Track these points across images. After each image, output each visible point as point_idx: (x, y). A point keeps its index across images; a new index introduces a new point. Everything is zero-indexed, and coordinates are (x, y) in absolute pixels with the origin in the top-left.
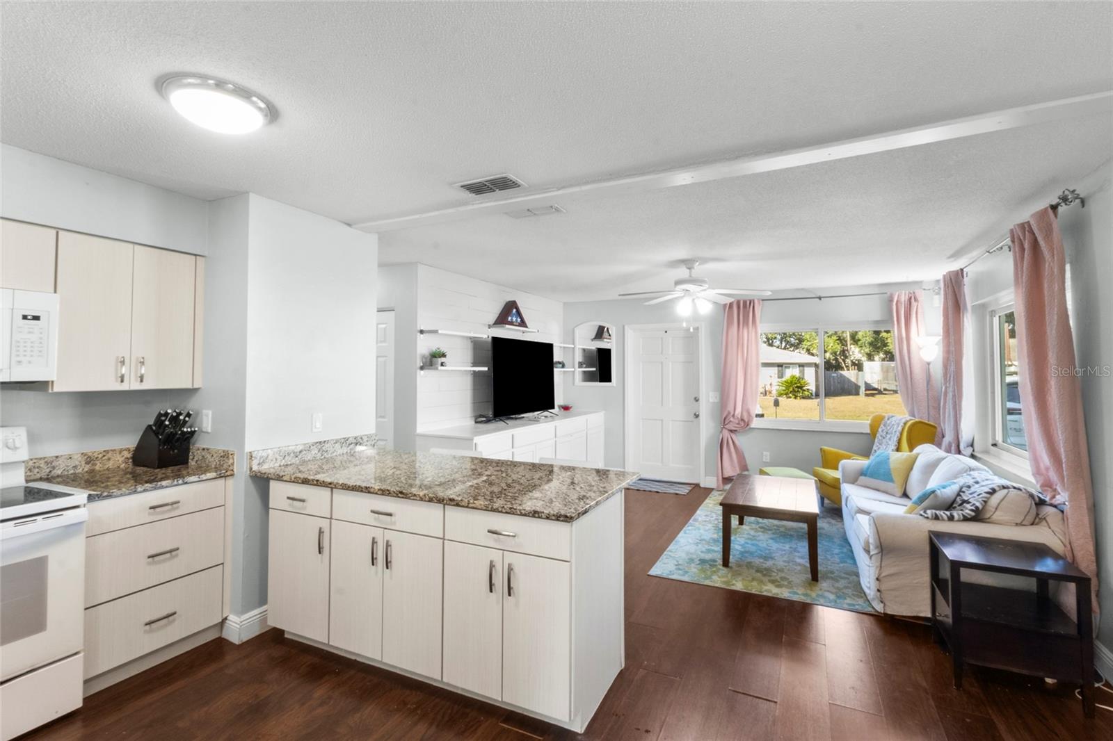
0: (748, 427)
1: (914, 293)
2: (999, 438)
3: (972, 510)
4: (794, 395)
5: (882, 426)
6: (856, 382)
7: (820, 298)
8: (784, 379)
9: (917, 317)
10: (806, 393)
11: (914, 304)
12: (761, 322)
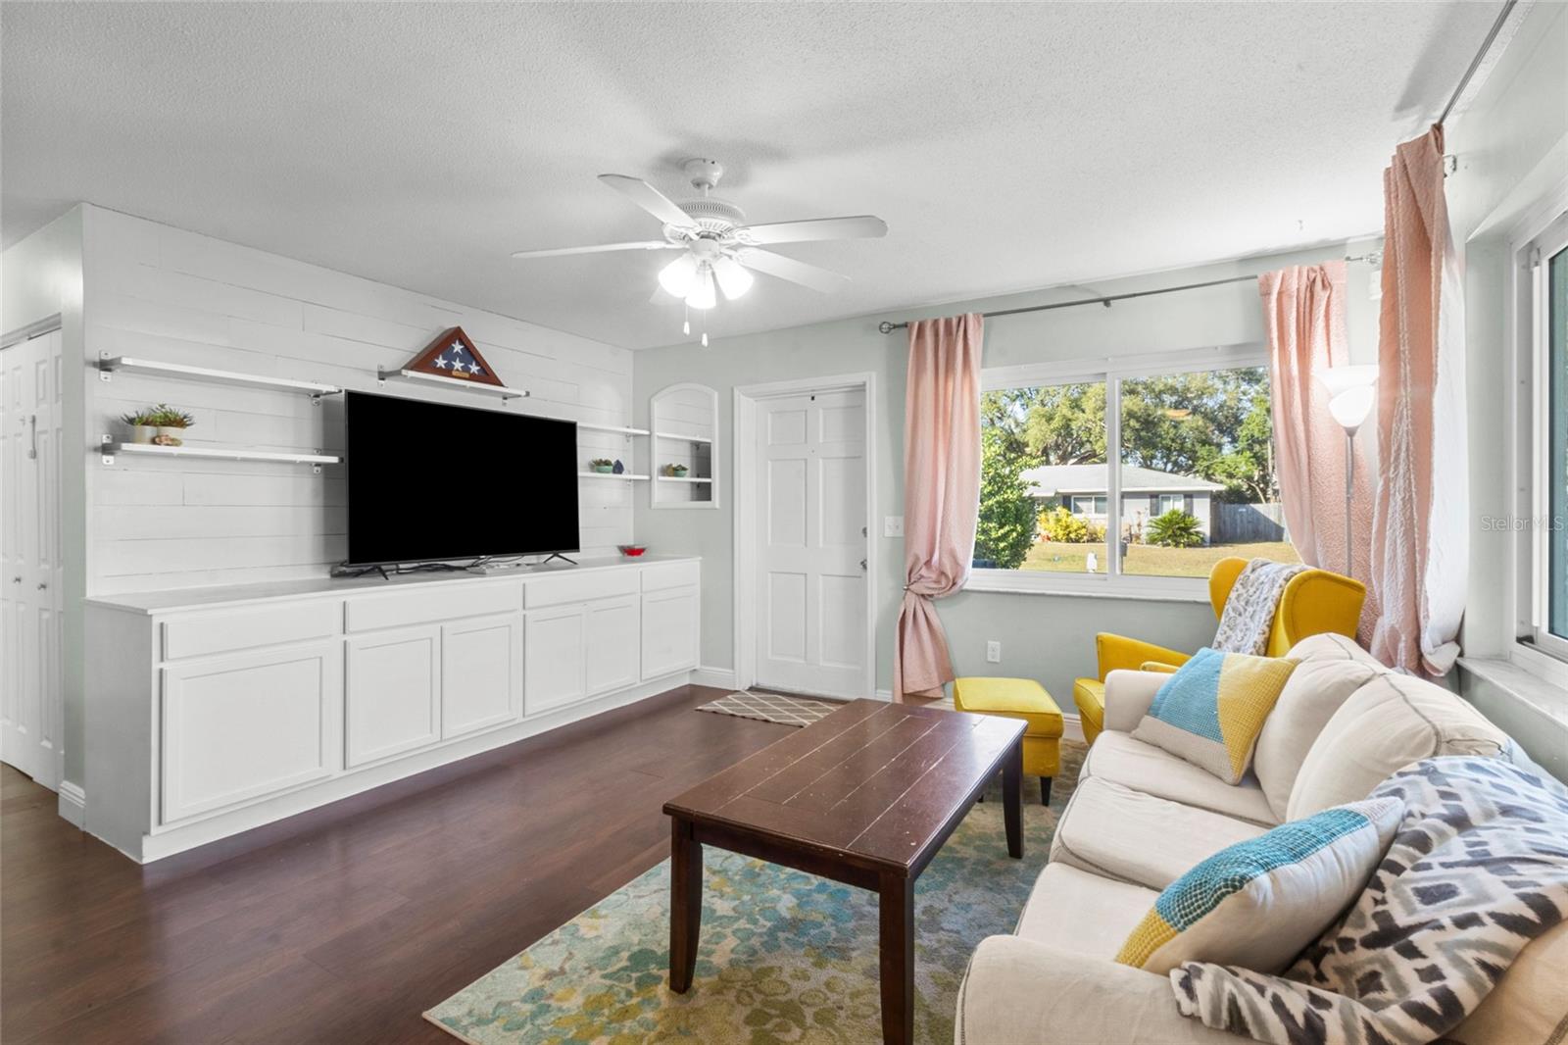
0: (956, 588)
1: (1322, 269)
2: (1540, 620)
3: (1418, 1012)
4: (1175, 541)
5: (1238, 585)
6: (1277, 522)
7: (1107, 302)
8: (1159, 517)
9: (1327, 326)
10: (1194, 538)
11: (1321, 295)
12: (984, 366)
